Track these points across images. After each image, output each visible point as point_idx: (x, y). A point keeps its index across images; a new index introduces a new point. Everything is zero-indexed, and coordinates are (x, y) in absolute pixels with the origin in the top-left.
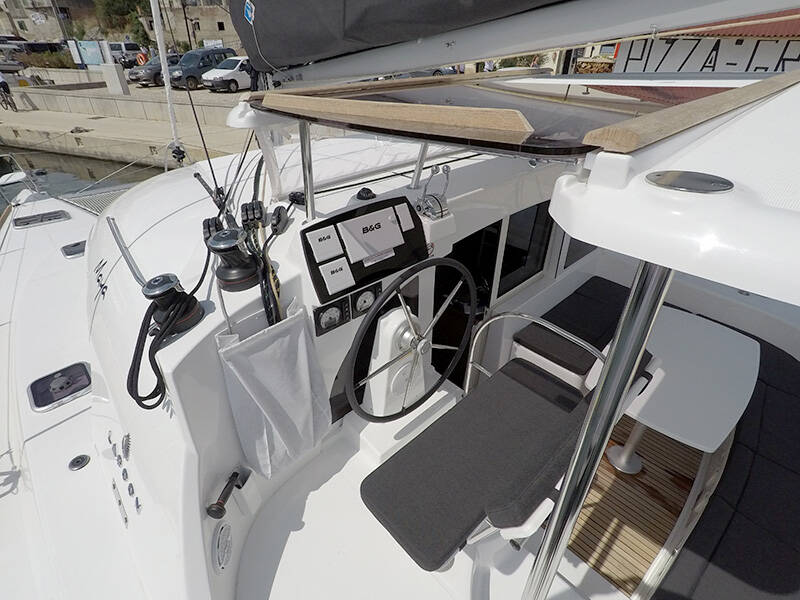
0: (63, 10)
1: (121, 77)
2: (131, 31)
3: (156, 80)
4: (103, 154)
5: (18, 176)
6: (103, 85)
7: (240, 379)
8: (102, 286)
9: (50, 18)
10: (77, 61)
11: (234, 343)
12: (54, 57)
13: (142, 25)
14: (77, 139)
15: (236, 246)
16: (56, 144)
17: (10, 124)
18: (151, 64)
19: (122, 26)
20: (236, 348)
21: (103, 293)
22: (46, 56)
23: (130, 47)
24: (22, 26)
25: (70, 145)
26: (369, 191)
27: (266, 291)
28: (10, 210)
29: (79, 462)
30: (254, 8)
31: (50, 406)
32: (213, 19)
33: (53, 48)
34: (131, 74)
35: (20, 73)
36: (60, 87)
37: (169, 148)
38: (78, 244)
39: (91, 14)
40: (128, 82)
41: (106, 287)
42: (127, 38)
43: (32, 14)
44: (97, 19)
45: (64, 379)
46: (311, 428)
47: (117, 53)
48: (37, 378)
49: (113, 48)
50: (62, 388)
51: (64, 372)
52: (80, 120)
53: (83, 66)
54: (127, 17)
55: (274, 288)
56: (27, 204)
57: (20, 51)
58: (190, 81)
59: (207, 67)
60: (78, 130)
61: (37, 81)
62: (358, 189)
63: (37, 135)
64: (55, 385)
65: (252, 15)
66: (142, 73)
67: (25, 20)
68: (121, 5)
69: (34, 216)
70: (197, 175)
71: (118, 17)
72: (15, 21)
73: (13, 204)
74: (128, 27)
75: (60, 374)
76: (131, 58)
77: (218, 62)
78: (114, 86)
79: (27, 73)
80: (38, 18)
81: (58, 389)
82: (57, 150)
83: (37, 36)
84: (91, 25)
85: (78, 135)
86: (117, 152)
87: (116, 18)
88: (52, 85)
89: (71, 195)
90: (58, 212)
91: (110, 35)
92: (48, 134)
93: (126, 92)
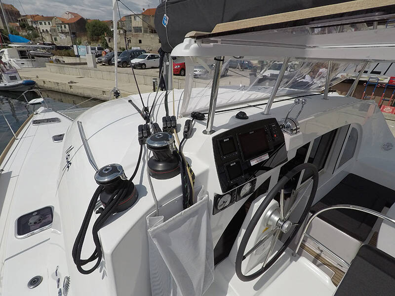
0: (74, 33)
1: (94, 61)
2: (101, 43)
3: (109, 62)
4: (81, 94)
5: (40, 100)
6: (86, 64)
7: (161, 252)
8: (68, 162)
9: (67, 37)
10: (76, 54)
11: (160, 223)
12: (66, 52)
13: (106, 40)
14: (71, 86)
15: (168, 145)
16: (61, 88)
17: (42, 79)
18: (108, 55)
19: (97, 40)
20: (161, 227)
21: (68, 167)
22: (63, 51)
23: (99, 49)
24: (56, 39)
25: (67, 89)
26: (244, 114)
27: (185, 180)
28: (32, 116)
29: (35, 282)
30: (168, 18)
31: (26, 235)
32: (137, 39)
33: (67, 48)
34: (98, 59)
35: (51, 58)
36: (67, 64)
37: (112, 91)
38: (61, 135)
39: (85, 35)
40: (97, 63)
41: (71, 163)
42: (99, 45)
43: (60, 35)
44: (87, 37)
45: (38, 217)
46: (202, 284)
47: (93, 51)
48: (22, 215)
49: (92, 49)
50: (35, 223)
51: (39, 212)
52: (73, 78)
53: (78, 56)
54: (100, 37)
55: (191, 179)
56: (41, 114)
57: (53, 49)
58: (124, 63)
59: (133, 58)
60: (72, 82)
61: (58, 61)
62: (237, 112)
63: (53, 84)
64: (32, 221)
65: (166, 22)
66: (103, 59)
67: (57, 37)
68: (98, 32)
69: (44, 120)
70: (130, 101)
71: (96, 37)
72: (53, 37)
73: (35, 113)
74: (100, 41)
75: (36, 213)
76: (100, 53)
77: (138, 56)
78: (91, 64)
79: (54, 58)
80: (63, 37)
81: (33, 224)
82: (61, 91)
83: (61, 43)
84: (84, 40)
85: (71, 84)
86: (87, 93)
87: (95, 37)
88: (64, 63)
89: (62, 111)
90: (55, 118)
91: (92, 44)
92: (58, 83)
93: (95, 67)
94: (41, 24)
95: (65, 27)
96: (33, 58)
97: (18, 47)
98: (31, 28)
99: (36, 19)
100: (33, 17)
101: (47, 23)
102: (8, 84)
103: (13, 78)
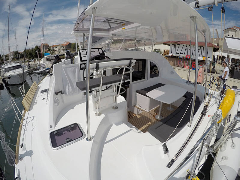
29: (44, 99)
31: (43, 93)
80: (62, 51)
94: (55, 48)
95: (63, 47)
96: (51, 60)
97: (47, 57)
98: (52, 50)
99: (54, 46)
100: (53, 46)
101: (57, 47)
102: (42, 70)
103: (44, 68)
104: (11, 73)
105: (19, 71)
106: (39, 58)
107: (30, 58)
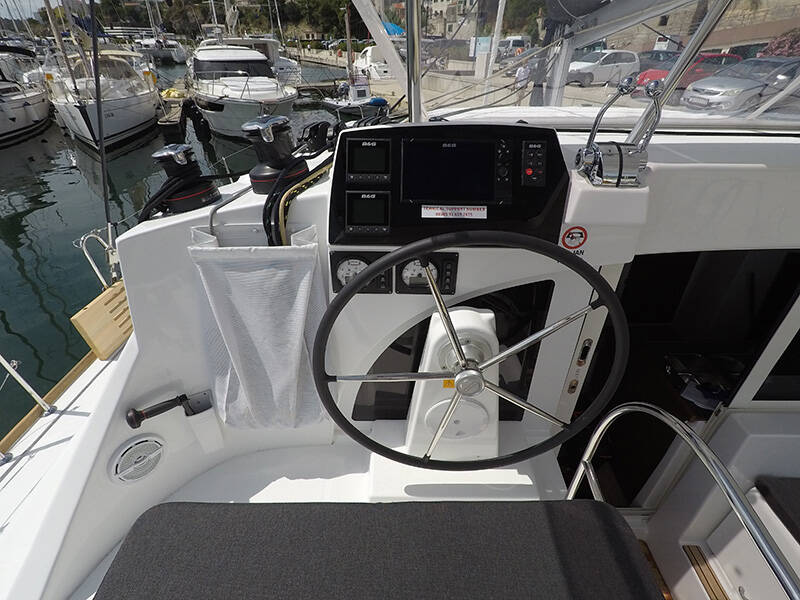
0: (483, 15)
10: (471, 55)
12: (455, 51)
24: (450, 28)
27: (273, 198)
34: (502, 64)
43: (461, 20)
55: (283, 199)
61: (433, 67)
67: (454, 24)
68: (528, 7)
71: (520, 18)
72: (448, 25)
77: (583, 55)
87: (518, 20)
103: (362, 94)
104: (228, 92)
105: (261, 88)
106: (348, 39)
107: (326, 30)
